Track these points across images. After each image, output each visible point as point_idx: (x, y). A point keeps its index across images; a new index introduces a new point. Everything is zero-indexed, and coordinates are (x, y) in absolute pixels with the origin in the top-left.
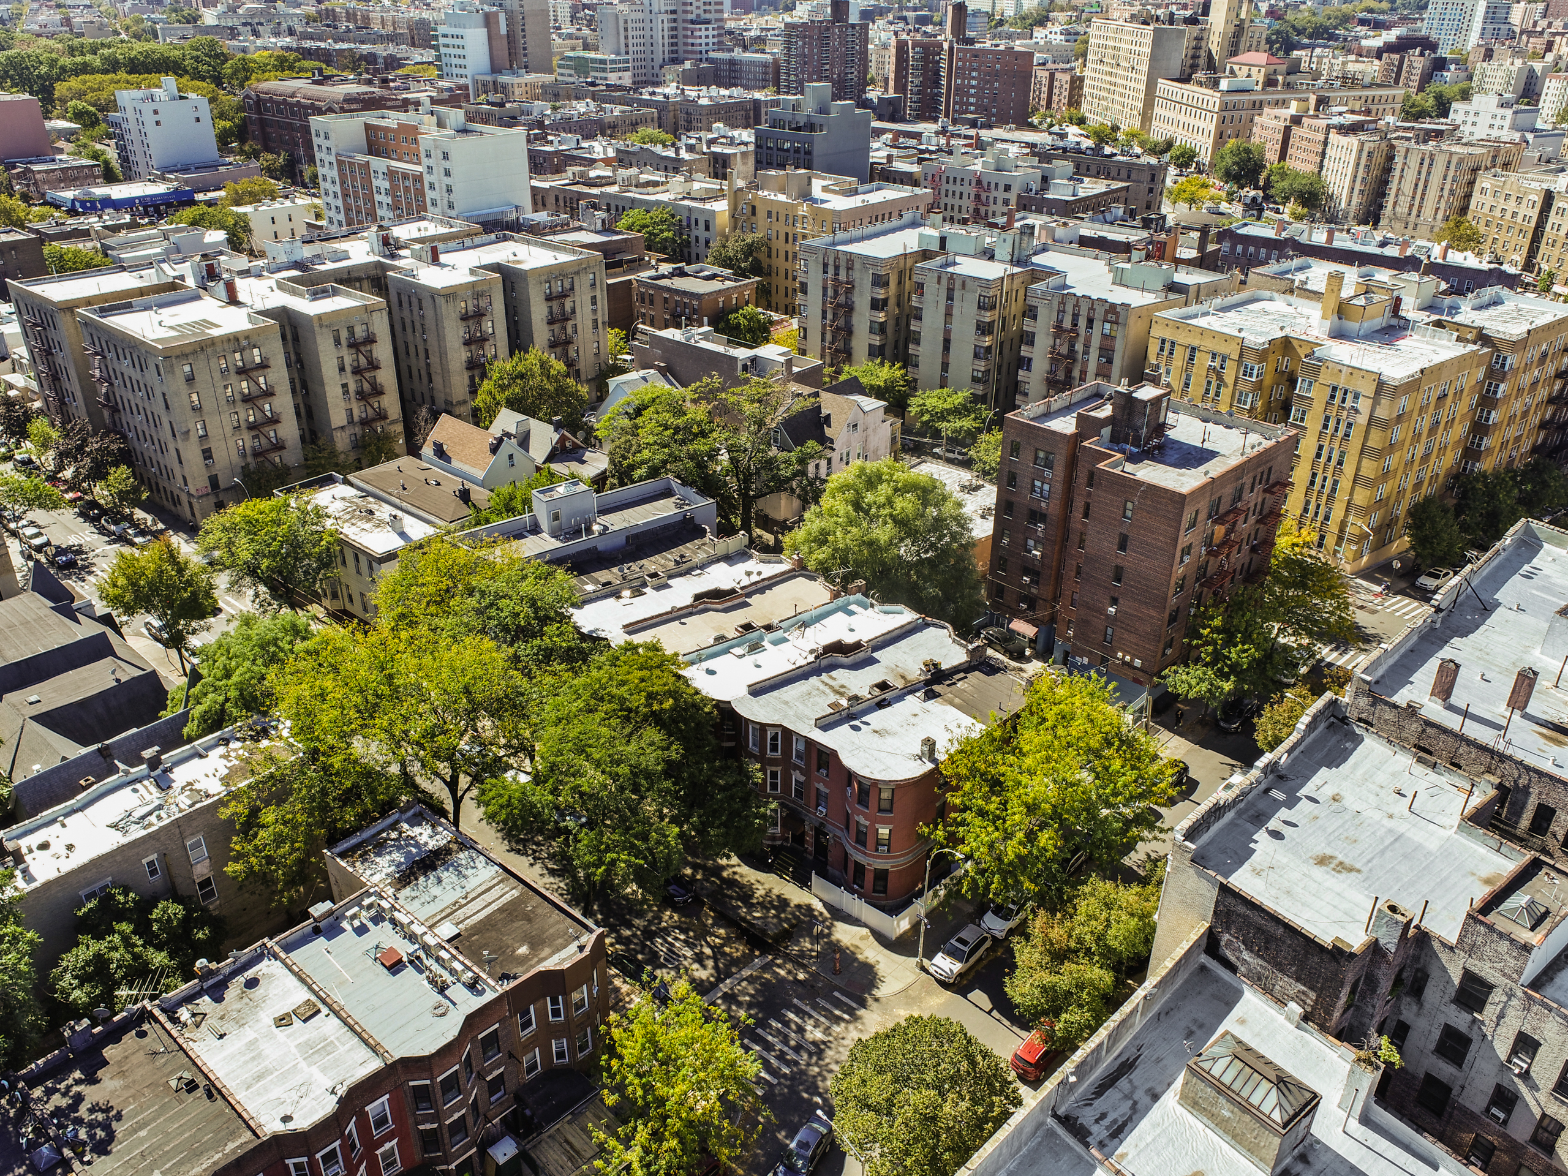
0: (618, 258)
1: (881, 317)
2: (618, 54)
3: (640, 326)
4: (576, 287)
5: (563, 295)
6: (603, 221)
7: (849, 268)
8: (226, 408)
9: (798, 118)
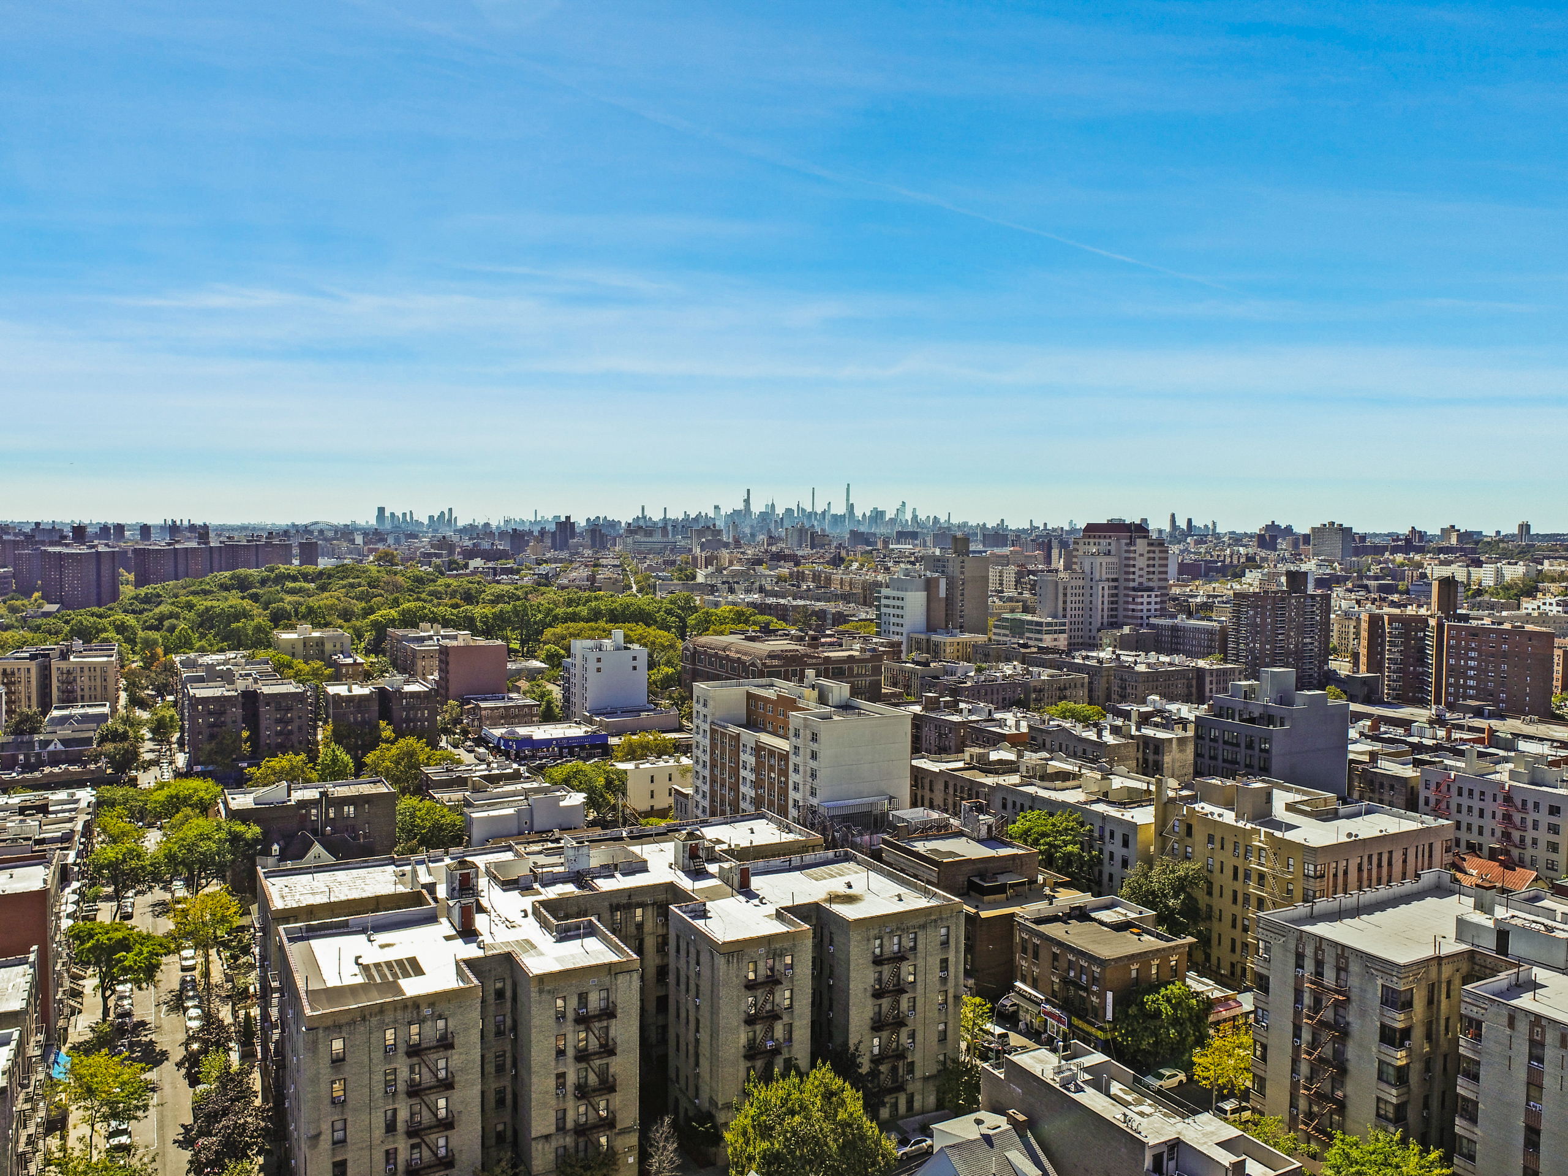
0: (1002, 880)
1: (1400, 1057)
2: (1055, 617)
3: (1018, 984)
4: (920, 946)
5: (900, 958)
6: (990, 827)
7: (1341, 970)
8: (381, 1103)
9: (1251, 708)
